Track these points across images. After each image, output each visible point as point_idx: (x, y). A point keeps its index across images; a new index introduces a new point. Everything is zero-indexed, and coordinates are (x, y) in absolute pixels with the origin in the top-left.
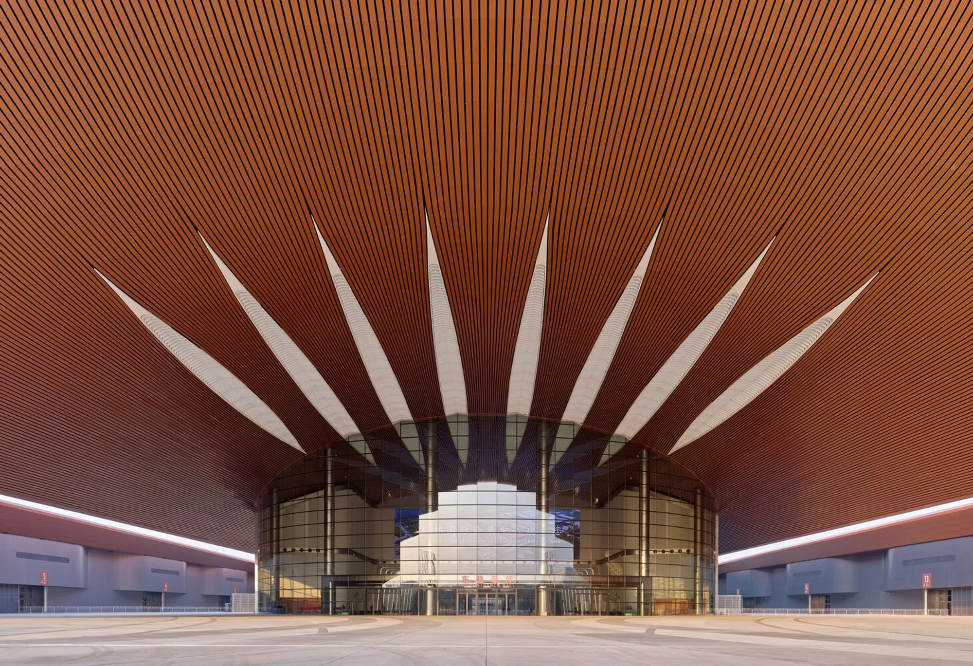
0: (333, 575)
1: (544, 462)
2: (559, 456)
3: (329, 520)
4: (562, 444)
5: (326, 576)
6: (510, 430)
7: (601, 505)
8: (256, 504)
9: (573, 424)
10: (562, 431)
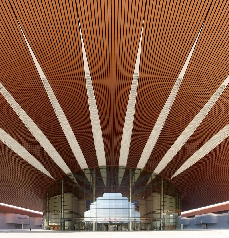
0: (64, 218)
1: (131, 181)
2: (136, 179)
3: (62, 201)
4: (137, 176)
5: (61, 218)
6: (120, 171)
7: (145, 199)
8: (43, 197)
9: (140, 169)
10: (136, 171)
